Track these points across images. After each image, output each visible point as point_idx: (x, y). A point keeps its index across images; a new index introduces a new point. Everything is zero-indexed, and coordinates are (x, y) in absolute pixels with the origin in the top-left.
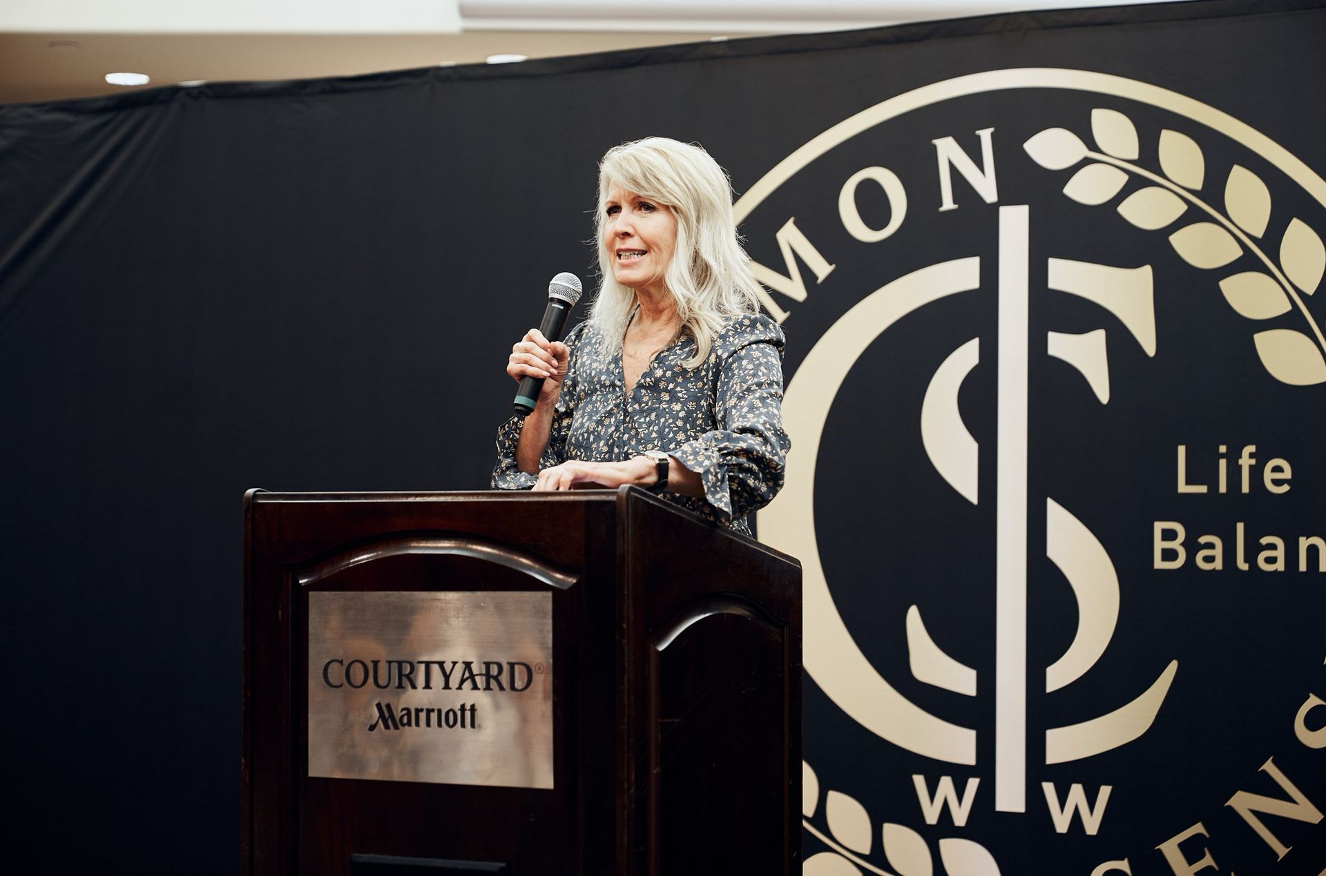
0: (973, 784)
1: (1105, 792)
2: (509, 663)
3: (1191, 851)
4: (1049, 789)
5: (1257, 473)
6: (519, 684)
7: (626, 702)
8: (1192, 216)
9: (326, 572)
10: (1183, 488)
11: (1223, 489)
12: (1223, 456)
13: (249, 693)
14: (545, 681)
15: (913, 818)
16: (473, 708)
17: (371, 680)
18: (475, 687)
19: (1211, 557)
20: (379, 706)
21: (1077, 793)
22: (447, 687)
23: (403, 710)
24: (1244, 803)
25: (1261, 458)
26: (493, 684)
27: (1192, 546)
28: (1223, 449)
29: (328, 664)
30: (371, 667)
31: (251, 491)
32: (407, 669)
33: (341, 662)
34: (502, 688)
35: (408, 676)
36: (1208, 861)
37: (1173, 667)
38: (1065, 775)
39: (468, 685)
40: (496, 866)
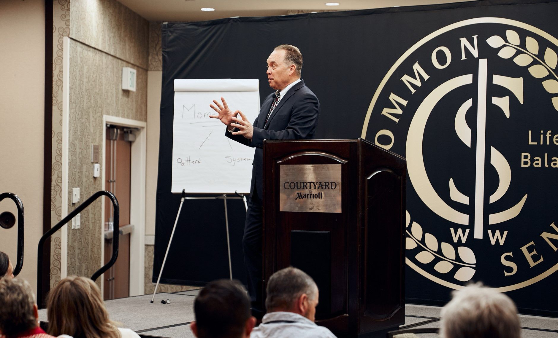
0: (468, 230)
1: (506, 233)
2: (331, 182)
3: (530, 250)
4: (490, 232)
5: (551, 139)
6: (333, 187)
7: (359, 191)
8: (535, 63)
9: (285, 160)
10: (530, 143)
11: (542, 143)
12: (542, 134)
13: (265, 191)
14: (339, 187)
15: (450, 241)
16: (322, 194)
17: (296, 187)
18: (322, 188)
19: (538, 164)
20: (298, 193)
21: (498, 233)
22: (315, 188)
23: (304, 194)
24: (545, 235)
25: (553, 134)
26: (327, 188)
27: (532, 160)
28: (542, 132)
29: (285, 183)
30: (296, 183)
31: (265, 140)
32: (305, 184)
33: (288, 183)
34: (329, 189)
35: (305, 186)
36: (535, 252)
37: (526, 196)
38: (494, 228)
39: (321, 188)
40: (327, 232)
